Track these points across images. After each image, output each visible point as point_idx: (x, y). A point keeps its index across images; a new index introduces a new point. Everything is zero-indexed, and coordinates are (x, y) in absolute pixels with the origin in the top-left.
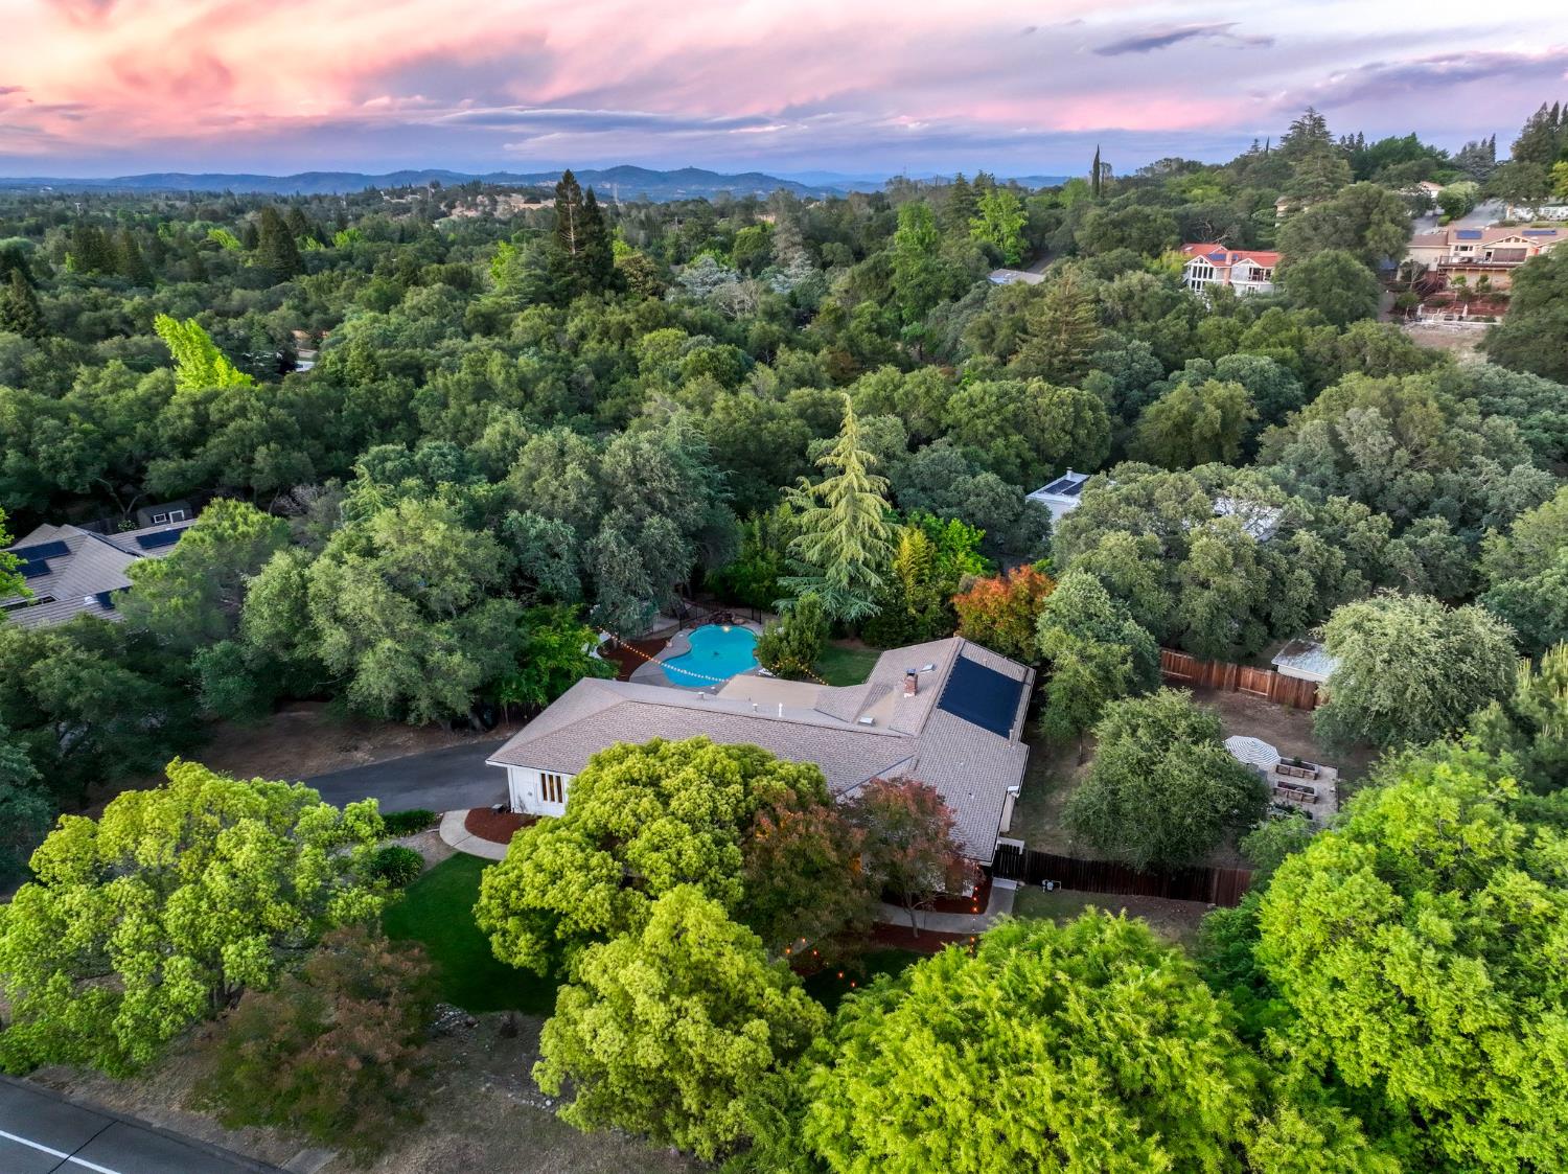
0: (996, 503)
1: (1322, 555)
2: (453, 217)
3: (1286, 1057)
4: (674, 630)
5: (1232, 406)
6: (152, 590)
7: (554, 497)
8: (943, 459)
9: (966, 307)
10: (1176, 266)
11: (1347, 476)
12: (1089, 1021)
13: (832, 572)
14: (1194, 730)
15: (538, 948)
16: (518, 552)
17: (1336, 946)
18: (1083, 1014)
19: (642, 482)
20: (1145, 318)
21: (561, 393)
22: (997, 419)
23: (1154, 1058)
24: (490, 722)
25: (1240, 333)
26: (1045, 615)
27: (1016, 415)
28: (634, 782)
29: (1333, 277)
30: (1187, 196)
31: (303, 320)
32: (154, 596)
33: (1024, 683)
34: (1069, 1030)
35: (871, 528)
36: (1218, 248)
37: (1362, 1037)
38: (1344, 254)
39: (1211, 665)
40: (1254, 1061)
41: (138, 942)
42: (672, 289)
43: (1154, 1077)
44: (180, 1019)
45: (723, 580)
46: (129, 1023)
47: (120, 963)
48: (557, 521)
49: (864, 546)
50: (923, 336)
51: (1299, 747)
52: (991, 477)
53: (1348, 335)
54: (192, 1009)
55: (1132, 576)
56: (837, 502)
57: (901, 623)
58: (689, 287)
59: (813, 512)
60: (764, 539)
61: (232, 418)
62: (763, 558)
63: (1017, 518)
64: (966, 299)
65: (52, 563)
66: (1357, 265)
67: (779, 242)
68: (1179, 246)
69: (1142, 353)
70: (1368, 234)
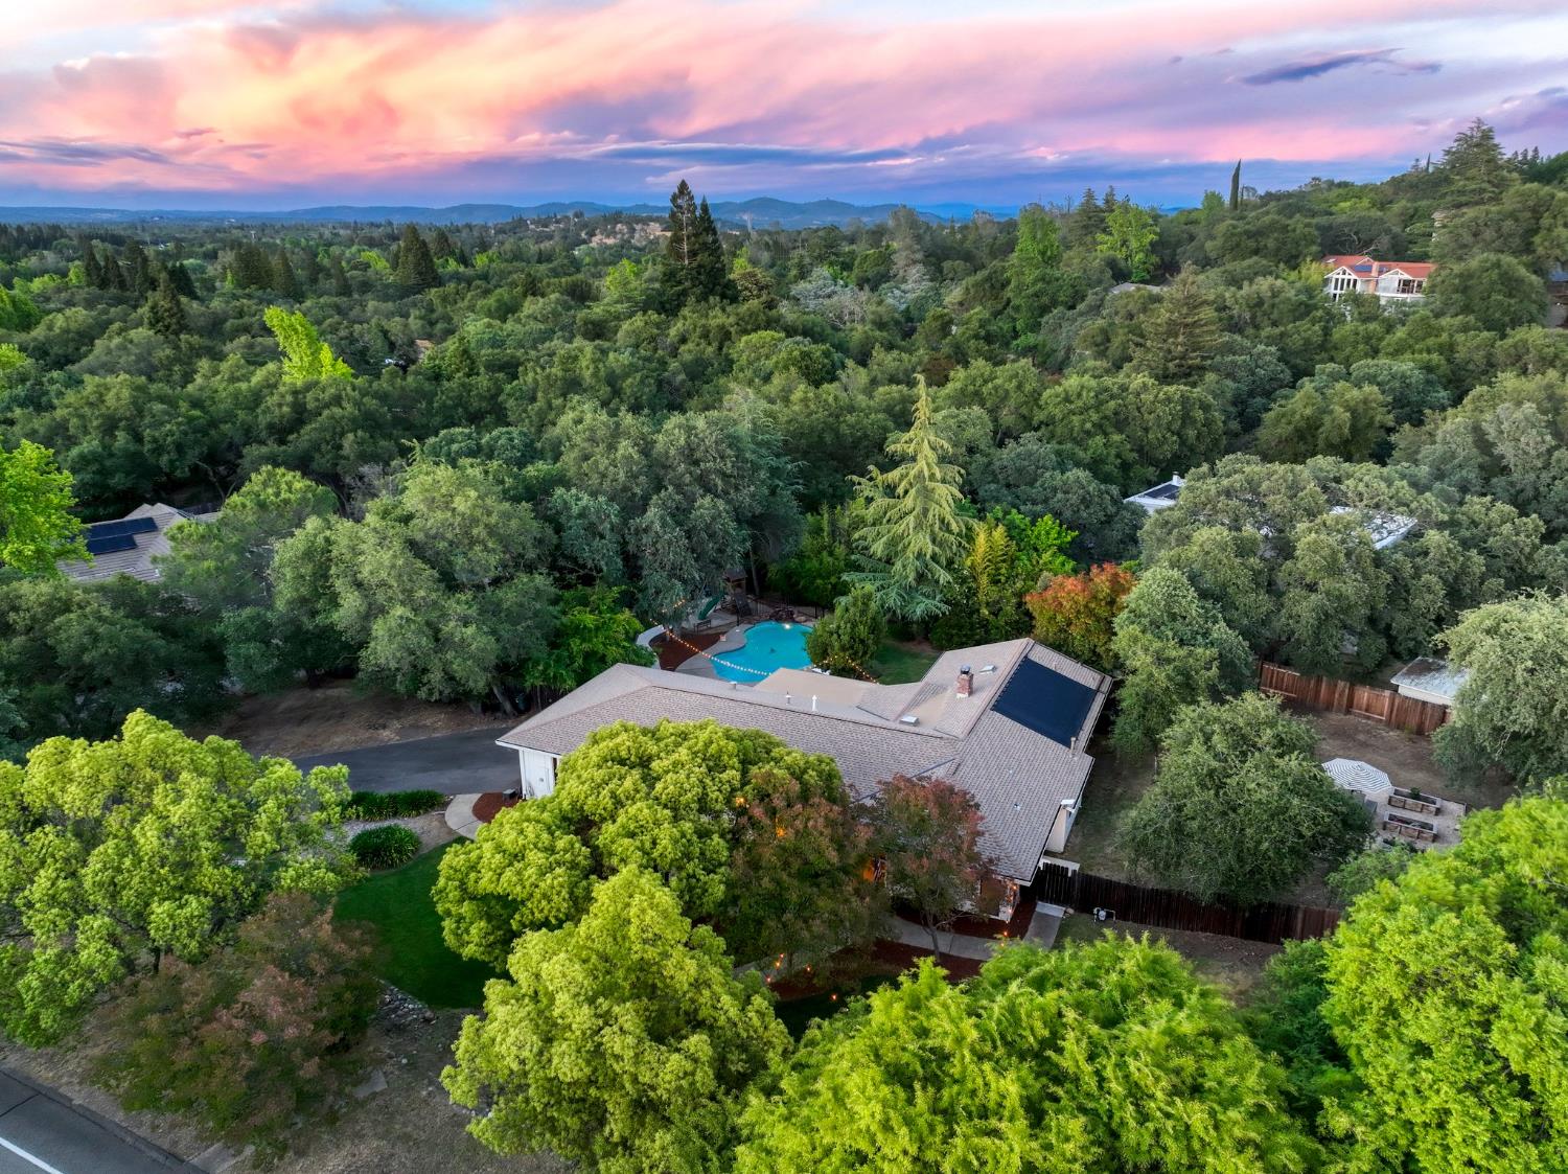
0: (1086, 501)
1: (1455, 559)
2: (593, 245)
3: (1350, 1138)
4: (730, 626)
5: (1366, 411)
6: (187, 551)
7: (604, 476)
8: (1030, 454)
9: (1081, 314)
10: (1315, 278)
11: (1494, 480)
12: (1088, 1068)
13: (898, 565)
14: (1281, 742)
15: (492, 938)
16: (558, 529)
17: (1421, 1000)
18: (1081, 1059)
19: (696, 463)
20: (1275, 324)
21: (650, 389)
22: (1095, 417)
23: (1169, 1124)
24: (522, 707)
25: (1381, 339)
26: (1124, 615)
27: (1116, 413)
28: (622, 762)
29: (1493, 283)
30: (1334, 209)
31: (428, 329)
32: (188, 558)
33: (1098, 690)
34: (1060, 1078)
35: (942, 521)
36: (1365, 260)
37: (1453, 1123)
38: (1508, 259)
39: (1319, 681)
40: (1302, 1139)
41: (53, 897)
42: (785, 302)
43: (1165, 1150)
44: (89, 984)
45: (789, 575)
46: (35, 984)
47: (30, 918)
48: (602, 499)
49: (934, 541)
50: (1035, 347)
51: (1419, 778)
52: (1083, 475)
53: (1509, 341)
54: (102, 975)
55: (1225, 574)
56: (906, 492)
57: (972, 624)
58: (802, 301)
59: (881, 501)
60: (833, 534)
61: (327, 406)
62: (831, 554)
63: (1109, 520)
64: (1081, 307)
65: (139, 538)
66: (1522, 271)
67: (900, 260)
68: (1320, 257)
69: (1268, 358)
70: (1537, 239)
